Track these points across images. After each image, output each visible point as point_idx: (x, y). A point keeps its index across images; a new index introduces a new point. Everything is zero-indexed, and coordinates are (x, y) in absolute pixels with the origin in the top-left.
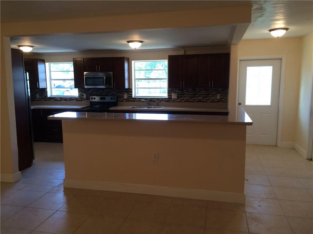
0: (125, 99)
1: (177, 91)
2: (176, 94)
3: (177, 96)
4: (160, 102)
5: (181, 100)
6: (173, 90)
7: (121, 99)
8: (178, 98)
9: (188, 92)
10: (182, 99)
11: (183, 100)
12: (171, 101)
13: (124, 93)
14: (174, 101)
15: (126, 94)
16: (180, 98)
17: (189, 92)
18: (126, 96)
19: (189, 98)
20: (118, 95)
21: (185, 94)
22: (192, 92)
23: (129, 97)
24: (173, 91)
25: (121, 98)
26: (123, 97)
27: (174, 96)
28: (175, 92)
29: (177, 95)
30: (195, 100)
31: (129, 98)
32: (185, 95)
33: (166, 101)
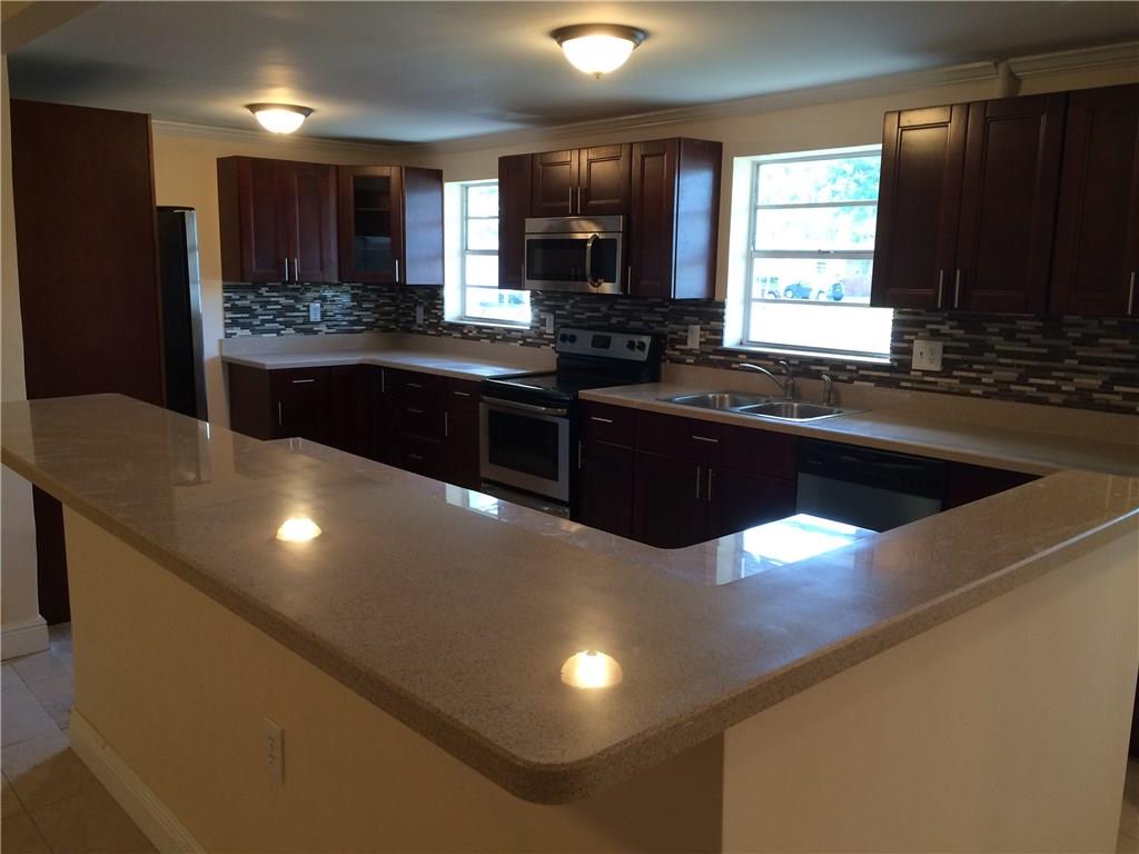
0: (690, 352)
1: (945, 329)
2: (938, 346)
3: (944, 360)
4: (850, 381)
5: (964, 380)
6: (920, 318)
7: (677, 353)
8: (948, 367)
9: (1010, 336)
10: (973, 375)
11: (976, 381)
12: (903, 384)
13: (687, 324)
14: (923, 384)
15: (698, 327)
16: (955, 373)
17: (1018, 335)
18: (695, 338)
19: (1011, 375)
20: (666, 330)
21: (991, 349)
22: (1036, 338)
23: (708, 342)
24: (921, 324)
25: (677, 347)
26: (686, 344)
27: (925, 357)
28: (935, 335)
29: (946, 350)
30: (1056, 389)
31: (709, 348)
32: (989, 356)
33: (879, 382)
